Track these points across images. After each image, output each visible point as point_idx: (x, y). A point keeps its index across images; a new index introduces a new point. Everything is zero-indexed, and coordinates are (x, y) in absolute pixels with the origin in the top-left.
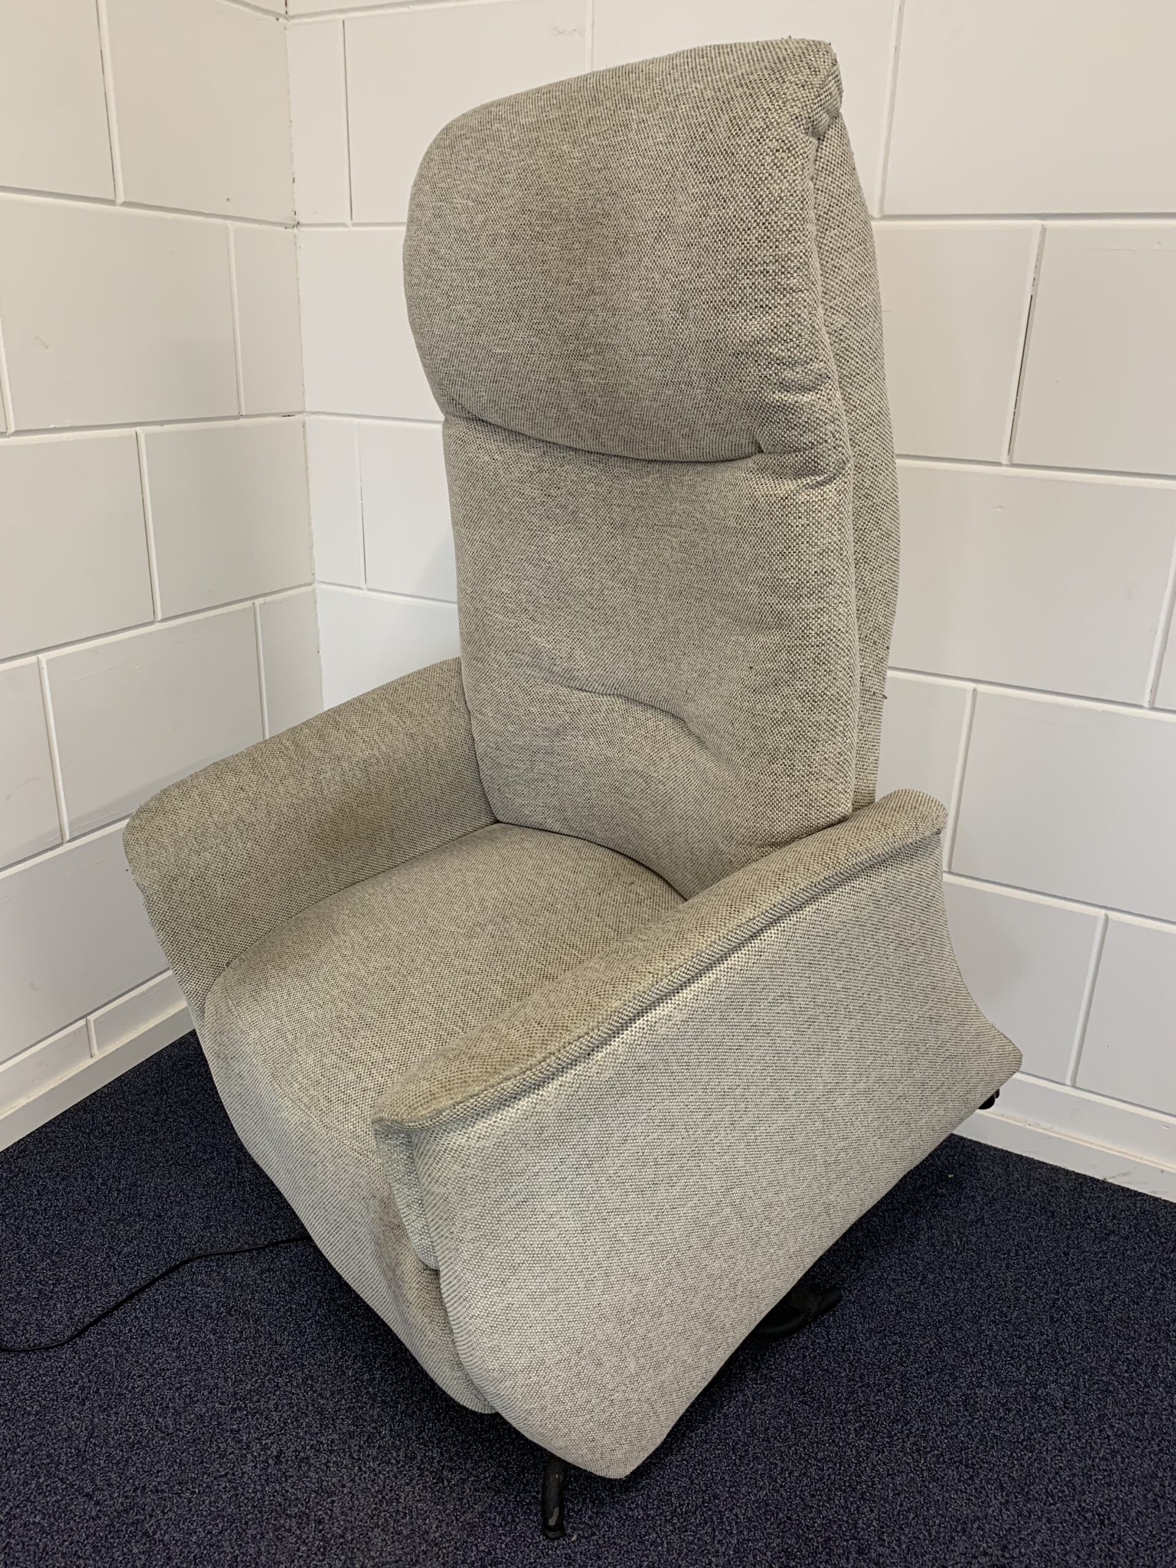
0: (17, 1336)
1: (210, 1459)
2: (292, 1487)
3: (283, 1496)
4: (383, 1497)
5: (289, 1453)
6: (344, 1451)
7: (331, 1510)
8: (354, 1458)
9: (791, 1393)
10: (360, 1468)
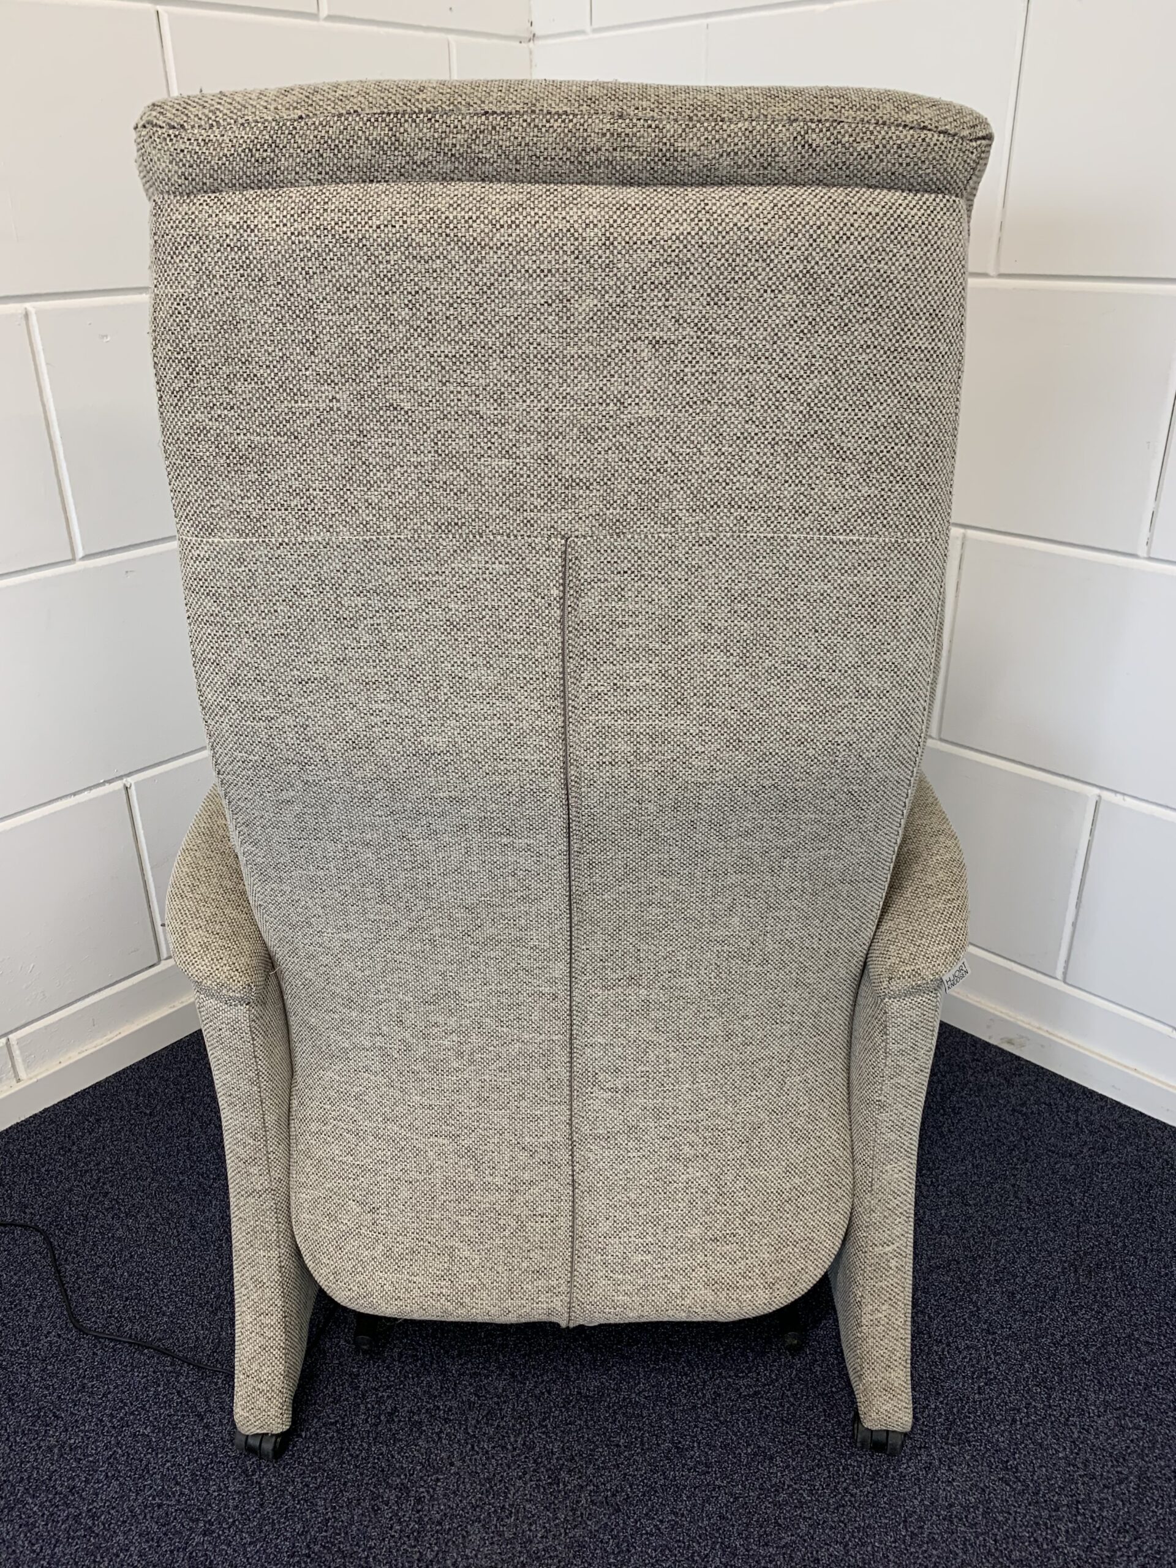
0: (170, 1228)
1: (323, 1402)
2: (399, 1453)
3: (388, 1460)
4: (491, 1487)
5: (403, 1412)
6: (460, 1424)
7: (434, 1489)
8: (468, 1433)
9: (990, 1465)
10: (473, 1447)
